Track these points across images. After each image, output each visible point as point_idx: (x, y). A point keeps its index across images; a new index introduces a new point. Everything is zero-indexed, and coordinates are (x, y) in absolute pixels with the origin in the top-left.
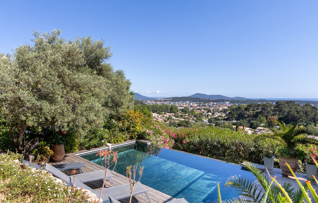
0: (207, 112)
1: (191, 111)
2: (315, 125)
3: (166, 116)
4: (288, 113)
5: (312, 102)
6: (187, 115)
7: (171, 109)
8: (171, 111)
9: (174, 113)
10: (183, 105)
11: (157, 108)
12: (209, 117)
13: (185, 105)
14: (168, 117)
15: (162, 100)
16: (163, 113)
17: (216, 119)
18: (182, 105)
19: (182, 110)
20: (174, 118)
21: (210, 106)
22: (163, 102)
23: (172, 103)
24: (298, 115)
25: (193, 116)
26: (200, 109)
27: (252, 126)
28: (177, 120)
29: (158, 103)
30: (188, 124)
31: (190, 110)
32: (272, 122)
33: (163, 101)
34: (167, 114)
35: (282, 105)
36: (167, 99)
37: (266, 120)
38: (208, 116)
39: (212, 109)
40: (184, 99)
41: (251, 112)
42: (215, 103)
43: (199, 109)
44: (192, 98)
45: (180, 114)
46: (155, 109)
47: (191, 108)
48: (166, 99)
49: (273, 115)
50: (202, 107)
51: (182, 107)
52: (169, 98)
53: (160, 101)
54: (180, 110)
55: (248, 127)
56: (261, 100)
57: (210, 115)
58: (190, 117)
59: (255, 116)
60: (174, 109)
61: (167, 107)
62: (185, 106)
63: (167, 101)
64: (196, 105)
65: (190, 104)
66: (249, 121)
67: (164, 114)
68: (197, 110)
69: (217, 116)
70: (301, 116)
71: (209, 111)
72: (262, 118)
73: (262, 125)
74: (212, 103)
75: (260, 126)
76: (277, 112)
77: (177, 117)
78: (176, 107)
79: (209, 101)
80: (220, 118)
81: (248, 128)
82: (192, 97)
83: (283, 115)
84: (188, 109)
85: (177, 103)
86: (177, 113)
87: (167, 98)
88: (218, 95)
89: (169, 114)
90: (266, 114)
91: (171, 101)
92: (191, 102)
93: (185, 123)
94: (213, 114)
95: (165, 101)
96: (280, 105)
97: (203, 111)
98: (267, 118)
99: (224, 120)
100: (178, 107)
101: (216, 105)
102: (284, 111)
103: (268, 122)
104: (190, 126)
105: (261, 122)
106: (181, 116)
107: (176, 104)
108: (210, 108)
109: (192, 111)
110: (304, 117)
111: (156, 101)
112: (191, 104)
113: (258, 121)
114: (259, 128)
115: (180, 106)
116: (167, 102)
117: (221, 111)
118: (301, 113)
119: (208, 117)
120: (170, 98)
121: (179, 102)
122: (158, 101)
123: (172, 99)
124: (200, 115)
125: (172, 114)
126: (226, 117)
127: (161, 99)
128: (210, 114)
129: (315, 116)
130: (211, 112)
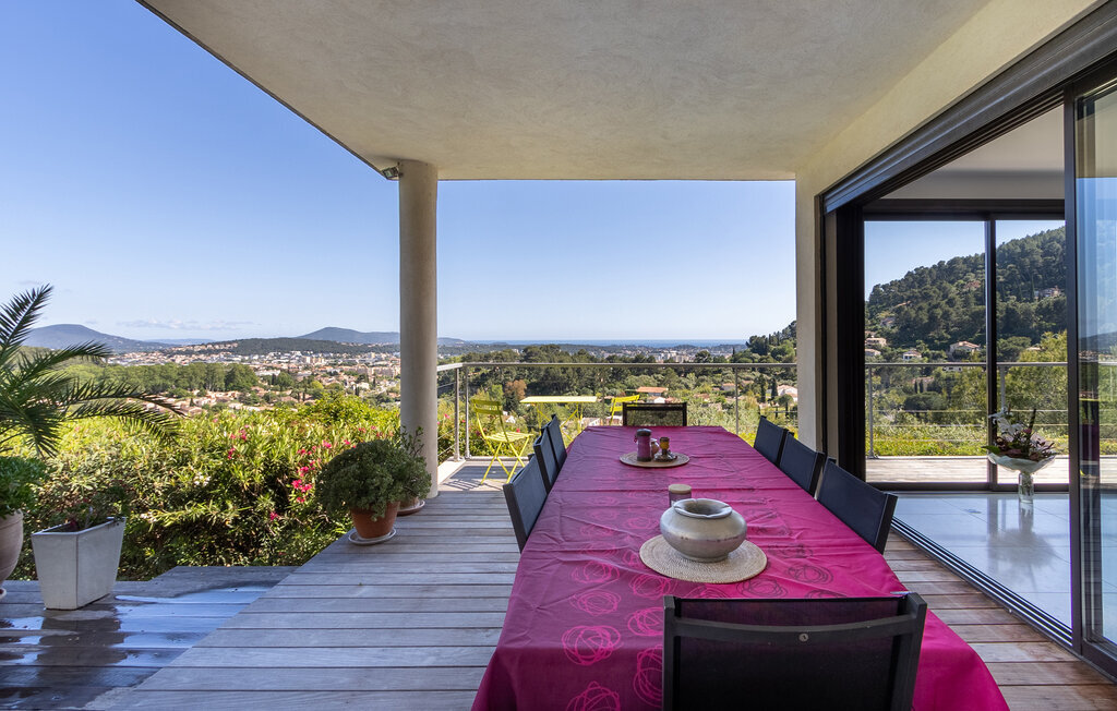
0: (357, 382)
1: (303, 382)
3: (204, 401)
4: (547, 371)
5: (592, 347)
6: (289, 392)
7: (230, 377)
8: (227, 385)
9: (240, 389)
10: (280, 363)
11: (168, 378)
12: (362, 395)
13: (284, 363)
14: (213, 403)
15: (197, 349)
16: (196, 392)
18: (275, 365)
19: (274, 380)
20: (239, 406)
21: (367, 364)
22: (202, 356)
23: (238, 359)
24: (565, 375)
25: (307, 396)
26: (335, 374)
29: (178, 361)
31: (300, 379)
32: (515, 394)
33: (200, 352)
34: (210, 397)
35: (536, 354)
36: (217, 347)
37: (504, 391)
39: (371, 371)
40: (282, 345)
41: (472, 375)
42: (383, 356)
43: (331, 374)
44: (311, 341)
45: (263, 392)
46: (159, 381)
47: (308, 372)
48: (214, 344)
49: (518, 379)
50: (344, 367)
51: (273, 368)
52: (225, 343)
53: (188, 353)
54: (265, 378)
56: (496, 346)
57: (365, 390)
58: (298, 398)
59: (479, 383)
60: (239, 379)
61: (211, 371)
62: (285, 367)
63: (217, 352)
64: (323, 362)
65: (304, 360)
67: (199, 395)
68: (324, 376)
69: (384, 390)
71: (362, 378)
72: (494, 387)
74: (373, 355)
76: (527, 372)
77: (248, 404)
78: (248, 372)
79: (365, 350)
80: (395, 396)
82: (313, 338)
83: (537, 378)
84: (295, 374)
85: (256, 357)
86: (253, 389)
87: (218, 343)
89: (221, 395)
90: (503, 378)
91: (235, 352)
92: (307, 355)
94: (374, 385)
95: (209, 352)
96: (530, 354)
97: (346, 377)
98: (504, 386)
100: (256, 370)
101: (386, 359)
102: (540, 369)
103: (506, 396)
106: (267, 399)
107: (256, 362)
108: (366, 370)
109: (309, 380)
110: (574, 380)
111: (171, 354)
112: (308, 359)
115: (263, 366)
116: (215, 356)
117: (397, 376)
118: (570, 370)
119: (357, 394)
120: (229, 342)
121: (266, 355)
122: (179, 353)
123: (236, 345)
125: (230, 393)
127: (193, 346)
128: (365, 385)
129: (594, 374)
130: (368, 381)
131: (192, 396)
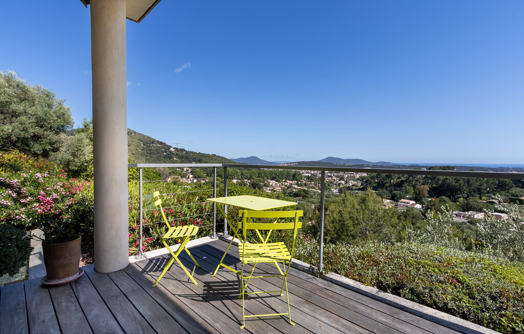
0: (339, 180)
2: (480, 198)
3: (286, 184)
4: (444, 181)
6: (313, 183)
7: (294, 176)
8: (293, 178)
9: (297, 180)
11: (276, 175)
12: (341, 186)
14: (288, 185)
16: (284, 180)
17: (348, 188)
19: (308, 178)
20: (296, 186)
24: (458, 184)
25: (319, 185)
26: (331, 176)
27: (394, 198)
28: (296, 188)
30: (307, 194)
31: (318, 178)
32: (421, 193)
37: (414, 190)
38: (339, 184)
39: (346, 176)
41: (394, 180)
43: (329, 176)
44: (323, 163)
45: (304, 182)
46: (274, 176)
49: (424, 184)
50: (335, 174)
51: (308, 173)
54: (305, 176)
55: (388, 199)
56: (411, 166)
57: (343, 184)
58: (316, 185)
59: (399, 185)
60: (297, 176)
61: (289, 173)
62: (313, 172)
66: (391, 191)
67: (285, 182)
68: (326, 177)
69: (351, 185)
70: (461, 186)
71: (342, 179)
72: (408, 187)
73: (407, 196)
75: (404, 198)
76: (430, 181)
77: (299, 186)
80: (354, 188)
81: (388, 201)
83: (436, 184)
84: (315, 176)
86: (301, 180)
87: (292, 163)
88: (357, 159)
89: (291, 182)
90: (414, 183)
94: (346, 182)
97: (335, 178)
98: (414, 188)
99: (359, 189)
100: (303, 173)
102: (439, 180)
103: (415, 193)
104: (309, 196)
105: (407, 193)
106: (305, 185)
108: (344, 175)
110: (465, 187)
113: (403, 192)
114: (402, 200)
117: (358, 179)
119: (339, 186)
120: (295, 163)
123: (297, 164)
124: (330, 184)
125: (294, 181)
126: (362, 187)
127: (284, 164)
128: (343, 182)
130: (344, 180)
131: (283, 182)
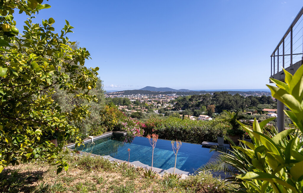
0: (157, 104)
1: (142, 103)
2: (243, 111)
4: (223, 102)
5: (240, 92)
6: (139, 106)
7: (124, 102)
8: (123, 104)
9: (127, 105)
10: (135, 97)
11: (110, 101)
12: (159, 108)
13: (137, 97)
14: (121, 109)
15: (115, 93)
16: (116, 106)
17: (165, 109)
18: (134, 98)
19: (135, 103)
20: (127, 110)
21: (159, 98)
22: (116, 95)
23: (124, 96)
24: (231, 103)
25: (144, 108)
26: (150, 101)
27: (196, 115)
28: (130, 112)
29: (111, 97)
30: (141, 115)
31: (141, 103)
32: (211, 110)
33: (116, 94)
34: (120, 107)
35: (218, 95)
36: (119, 93)
37: (207, 108)
38: (158, 107)
39: (161, 100)
40: (135, 92)
41: (194, 102)
42: (164, 95)
44: (143, 91)
45: (132, 106)
47: (143, 101)
48: (119, 92)
49: (212, 104)
50: (153, 99)
51: (134, 99)
52: (121, 91)
53: (113, 94)
54: (132, 102)
55: (192, 115)
56: (202, 92)
57: (160, 106)
58: (142, 108)
59: (198, 106)
60: (126, 102)
61: (120, 99)
62: (136, 99)
63: (119, 94)
64: (147, 97)
65: (141, 97)
66: (193, 110)
68: (148, 102)
69: (165, 107)
70: (232, 104)
71: (159, 103)
72: (203, 107)
73: (203, 113)
74: (161, 95)
75: (202, 114)
76: (215, 102)
77: (129, 110)
78: (128, 100)
79: (158, 93)
80: (169, 109)
81: (192, 117)
82: (143, 90)
83: (219, 104)
84: (140, 101)
85: (129, 96)
86: (130, 105)
87: (120, 92)
88: (166, 88)
89: (122, 107)
90: (206, 104)
91: (124, 94)
92: (142, 95)
93: (138, 115)
94: (162, 105)
95: (117, 94)
96: (216, 95)
97: (154, 102)
98: (207, 107)
99: (172, 110)
100: (130, 99)
101: (165, 96)
102: (220, 101)
103: (208, 110)
104: (142, 117)
105: (203, 110)
106: (134, 108)
107: (129, 97)
108: (159, 100)
109: (144, 103)
110: (235, 105)
111: (109, 95)
112: (142, 96)
113: (200, 110)
114: (201, 116)
115: (132, 98)
116: (119, 95)
117: (169, 102)
118: (233, 101)
119: (158, 108)
120: (122, 91)
121: (131, 95)
122: (111, 94)
123: (124, 92)
124: (151, 107)
125: (124, 106)
126: (174, 108)
127: (114, 92)
128: (160, 105)
129: (243, 103)
130: (160, 104)
